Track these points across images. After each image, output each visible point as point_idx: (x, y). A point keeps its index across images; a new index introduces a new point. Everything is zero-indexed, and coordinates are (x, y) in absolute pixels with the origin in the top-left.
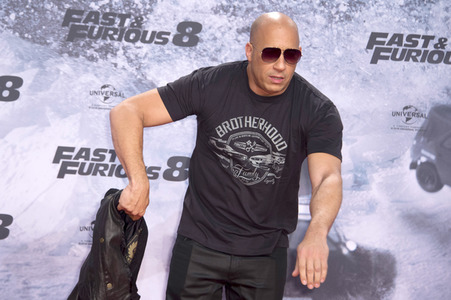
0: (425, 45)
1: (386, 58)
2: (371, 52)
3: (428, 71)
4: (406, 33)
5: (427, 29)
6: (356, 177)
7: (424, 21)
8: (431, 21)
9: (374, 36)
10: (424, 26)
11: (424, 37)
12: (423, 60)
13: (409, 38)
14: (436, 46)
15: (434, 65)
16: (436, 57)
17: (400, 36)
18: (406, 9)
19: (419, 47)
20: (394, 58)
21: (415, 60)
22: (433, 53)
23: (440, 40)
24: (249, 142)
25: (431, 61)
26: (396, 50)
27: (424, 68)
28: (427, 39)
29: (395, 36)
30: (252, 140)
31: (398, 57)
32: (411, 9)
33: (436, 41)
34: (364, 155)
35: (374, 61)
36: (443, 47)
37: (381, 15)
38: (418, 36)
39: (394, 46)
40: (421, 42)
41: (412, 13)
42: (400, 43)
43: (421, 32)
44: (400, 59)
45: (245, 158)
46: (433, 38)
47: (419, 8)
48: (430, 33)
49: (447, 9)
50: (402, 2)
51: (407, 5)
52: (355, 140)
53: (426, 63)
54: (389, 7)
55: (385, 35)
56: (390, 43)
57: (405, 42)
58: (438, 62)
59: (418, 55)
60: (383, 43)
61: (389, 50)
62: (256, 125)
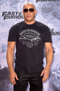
0: (16, 14)
1: (7, 18)
2: (3, 17)
3: (18, 21)
4: (11, 11)
5: (16, 10)
6: (2, 49)
7: (16, 8)
8: (17, 8)
9: (4, 13)
10: (16, 9)
11: (16, 12)
12: (16, 18)
13: (12, 13)
14: (19, 14)
15: (19, 19)
16: (19, 17)
17: (10, 12)
18: (11, 5)
19: (15, 15)
20: (9, 18)
21: (14, 18)
22: (19, 16)
23: (20, 13)
24: (29, 35)
25: (18, 18)
26: (9, 16)
27: (17, 20)
28: (17, 13)
29: (9, 12)
30: (30, 34)
31: (10, 18)
32: (12, 5)
33: (19, 13)
34: (4, 43)
35: (4, 19)
36: (21, 14)
37: (5, 7)
38: (15, 12)
39: (9, 15)
40: (15, 13)
41: (12, 6)
42: (10, 14)
43: (15, 11)
44: (11, 18)
45: (29, 39)
46: (18, 12)
47: (14, 5)
48: (17, 11)
49: (21, 5)
50: (9, 4)
51: (11, 4)
52: (2, 40)
53: (17, 19)
54: (6, 5)
55: (6, 12)
56: (8, 14)
57: (11, 14)
58: (20, 18)
59: (15, 17)
60: (6, 14)
61: (8, 16)
62: (30, 31)
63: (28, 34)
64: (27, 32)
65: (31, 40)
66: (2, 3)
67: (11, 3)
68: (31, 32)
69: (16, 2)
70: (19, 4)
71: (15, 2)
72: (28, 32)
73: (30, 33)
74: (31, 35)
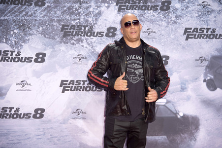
0: (207, 32)
1: (192, 38)
2: (186, 36)
3: (208, 42)
4: (199, 27)
5: (207, 25)
6: (182, 86)
7: (206, 22)
8: (209, 22)
9: (186, 29)
10: (206, 24)
11: (206, 29)
12: (206, 38)
13: (200, 29)
14: (211, 32)
15: (211, 40)
16: (212, 36)
17: (197, 29)
18: (199, 18)
19: (205, 33)
20: (195, 38)
21: (203, 38)
22: (210, 35)
23: (213, 29)
25: (210, 38)
26: (195, 34)
27: (207, 41)
28: (208, 29)
29: (195, 29)
30: (135, 63)
31: (196, 37)
32: (201, 18)
33: (211, 30)
34: (185, 77)
35: (187, 39)
36: (214, 32)
37: (189, 20)
38: (204, 28)
39: (195, 33)
40: (205, 30)
41: (201, 19)
42: (197, 32)
43: (205, 27)
44: (197, 38)
45: (133, 71)
46: (210, 29)
47: (204, 17)
48: (209, 27)
49: (215, 17)
50: (197, 15)
51: (199, 16)
52: (181, 72)
53: (208, 39)
54: (192, 17)
55: (191, 29)
56: (193, 32)
57: (199, 31)
58: (213, 38)
59: (204, 36)
60: (190, 32)
61: (192, 35)
62: (135, 58)
63: (132, 63)
64: (130, 60)
65: (137, 72)
66: (185, 14)
67: (200, 13)
68: (137, 60)
69: (208, 12)
70: (213, 15)
71: (206, 13)
72: (132, 59)
73: (135, 61)
74: (136, 65)
